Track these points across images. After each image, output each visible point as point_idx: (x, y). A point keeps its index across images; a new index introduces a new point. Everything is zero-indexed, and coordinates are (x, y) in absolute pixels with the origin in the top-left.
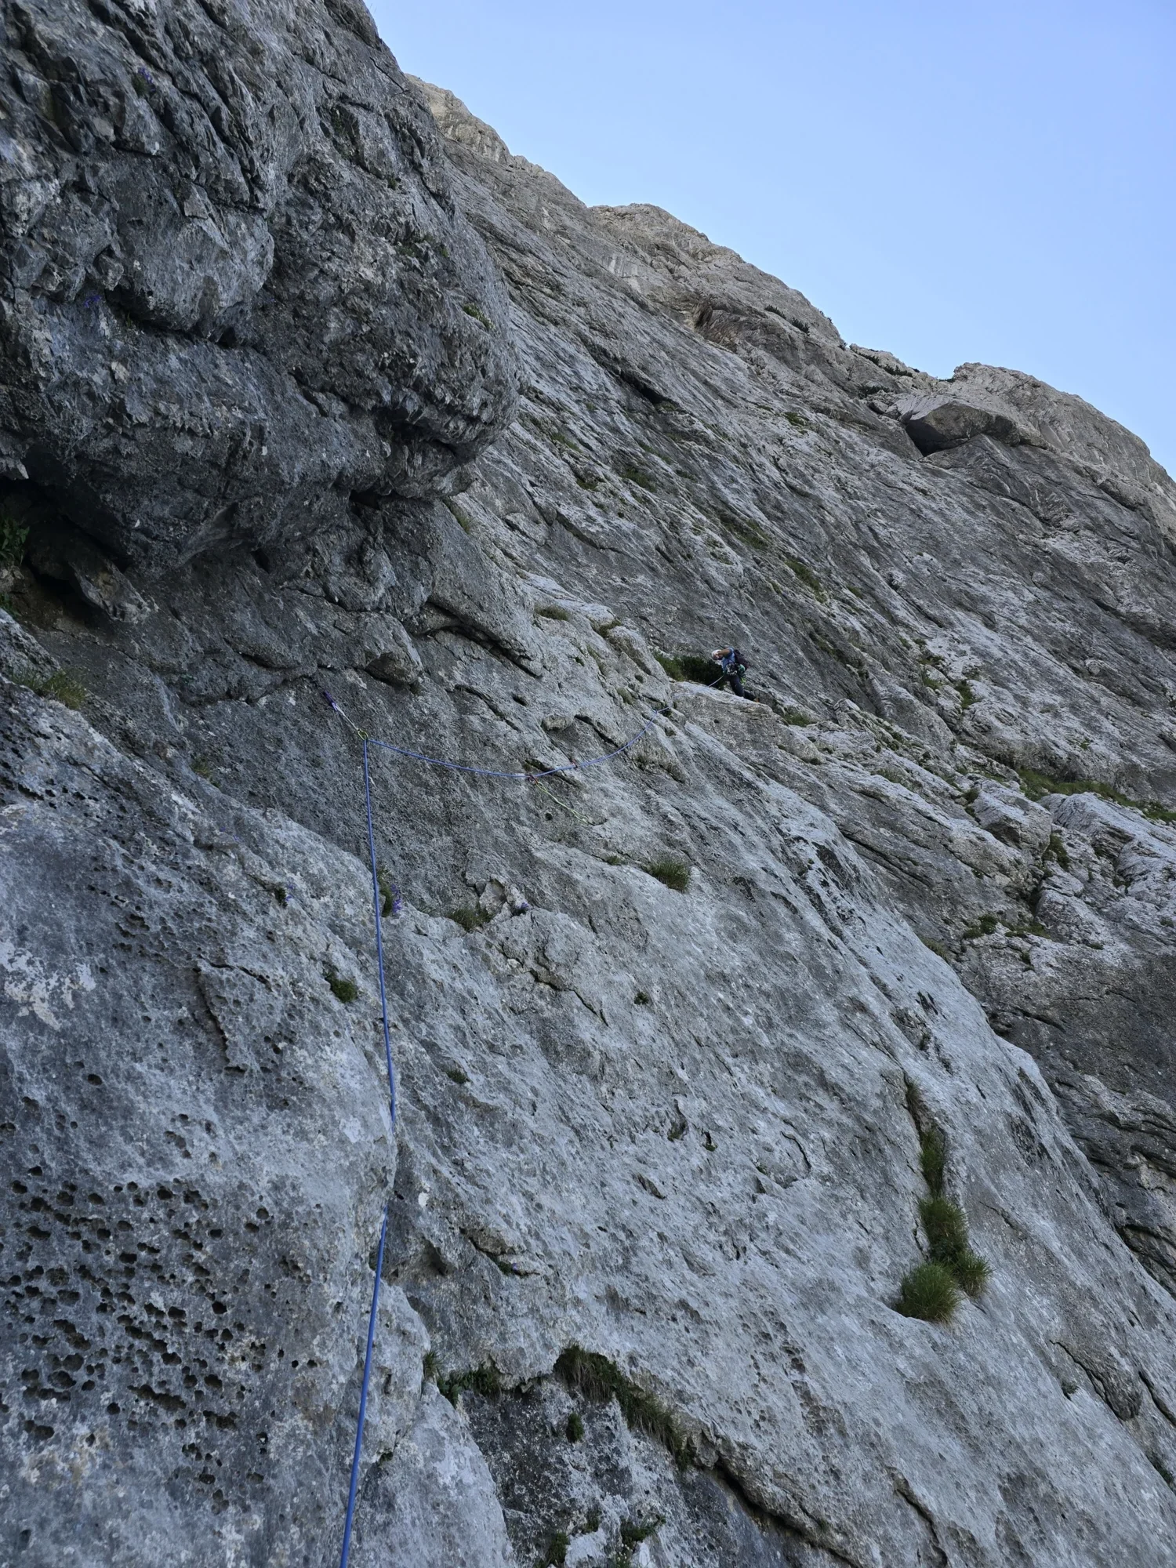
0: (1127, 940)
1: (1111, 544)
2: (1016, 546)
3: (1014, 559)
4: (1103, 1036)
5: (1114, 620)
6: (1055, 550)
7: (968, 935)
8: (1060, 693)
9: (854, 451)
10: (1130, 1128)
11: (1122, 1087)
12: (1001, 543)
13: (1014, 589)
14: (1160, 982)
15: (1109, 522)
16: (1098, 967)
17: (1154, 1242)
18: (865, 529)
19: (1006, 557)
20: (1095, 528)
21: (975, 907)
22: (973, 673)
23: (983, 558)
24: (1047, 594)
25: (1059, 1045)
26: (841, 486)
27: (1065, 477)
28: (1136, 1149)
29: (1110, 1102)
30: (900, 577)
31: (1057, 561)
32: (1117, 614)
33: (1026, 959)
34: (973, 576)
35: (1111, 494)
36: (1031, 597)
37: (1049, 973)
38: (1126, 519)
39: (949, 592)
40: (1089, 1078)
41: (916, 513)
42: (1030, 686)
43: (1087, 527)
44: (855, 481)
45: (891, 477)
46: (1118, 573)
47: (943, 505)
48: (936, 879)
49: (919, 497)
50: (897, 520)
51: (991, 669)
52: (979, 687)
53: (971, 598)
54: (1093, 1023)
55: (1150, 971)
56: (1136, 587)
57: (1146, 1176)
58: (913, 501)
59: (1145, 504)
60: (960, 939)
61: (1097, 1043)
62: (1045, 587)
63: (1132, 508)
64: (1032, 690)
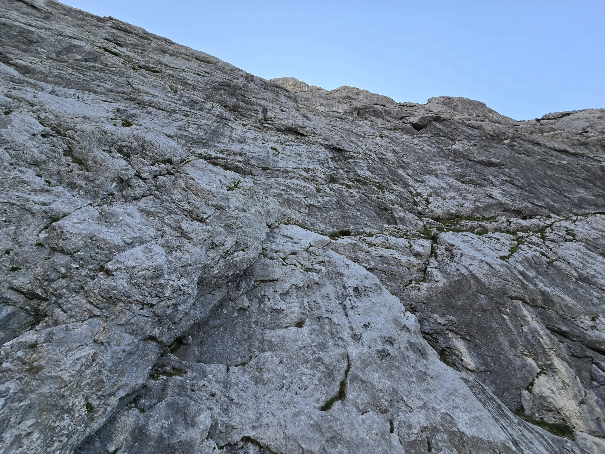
0: (446, 278)
1: (472, 141)
2: (443, 151)
3: (443, 155)
4: (438, 304)
5: (474, 163)
6: (455, 149)
7: (406, 286)
8: (456, 191)
9: (397, 139)
10: (445, 325)
11: (443, 315)
12: (439, 152)
13: (443, 164)
14: (453, 287)
15: (470, 135)
16: (436, 288)
17: (453, 350)
18: (401, 161)
19: (441, 156)
20: (467, 138)
21: (408, 278)
22: (430, 195)
23: (434, 158)
24: (453, 162)
25: (427, 308)
26: (394, 151)
28: (447, 329)
29: (440, 320)
30: (410, 172)
31: (456, 152)
32: (475, 161)
33: (419, 289)
34: (432, 164)
36: (448, 165)
37: (424, 292)
39: (425, 171)
40: (435, 315)
41: (415, 152)
42: (447, 192)
43: (465, 138)
44: (398, 148)
45: (407, 144)
46: (473, 150)
47: (422, 147)
48: (398, 274)
49: (416, 147)
50: (409, 156)
51: (436, 192)
52: (431, 199)
53: (431, 171)
54: (435, 301)
55: (450, 285)
56: (479, 152)
57: (450, 335)
58: (413, 148)
59: (481, 126)
60: (403, 287)
61: (437, 306)
62: (452, 160)
64: (447, 194)
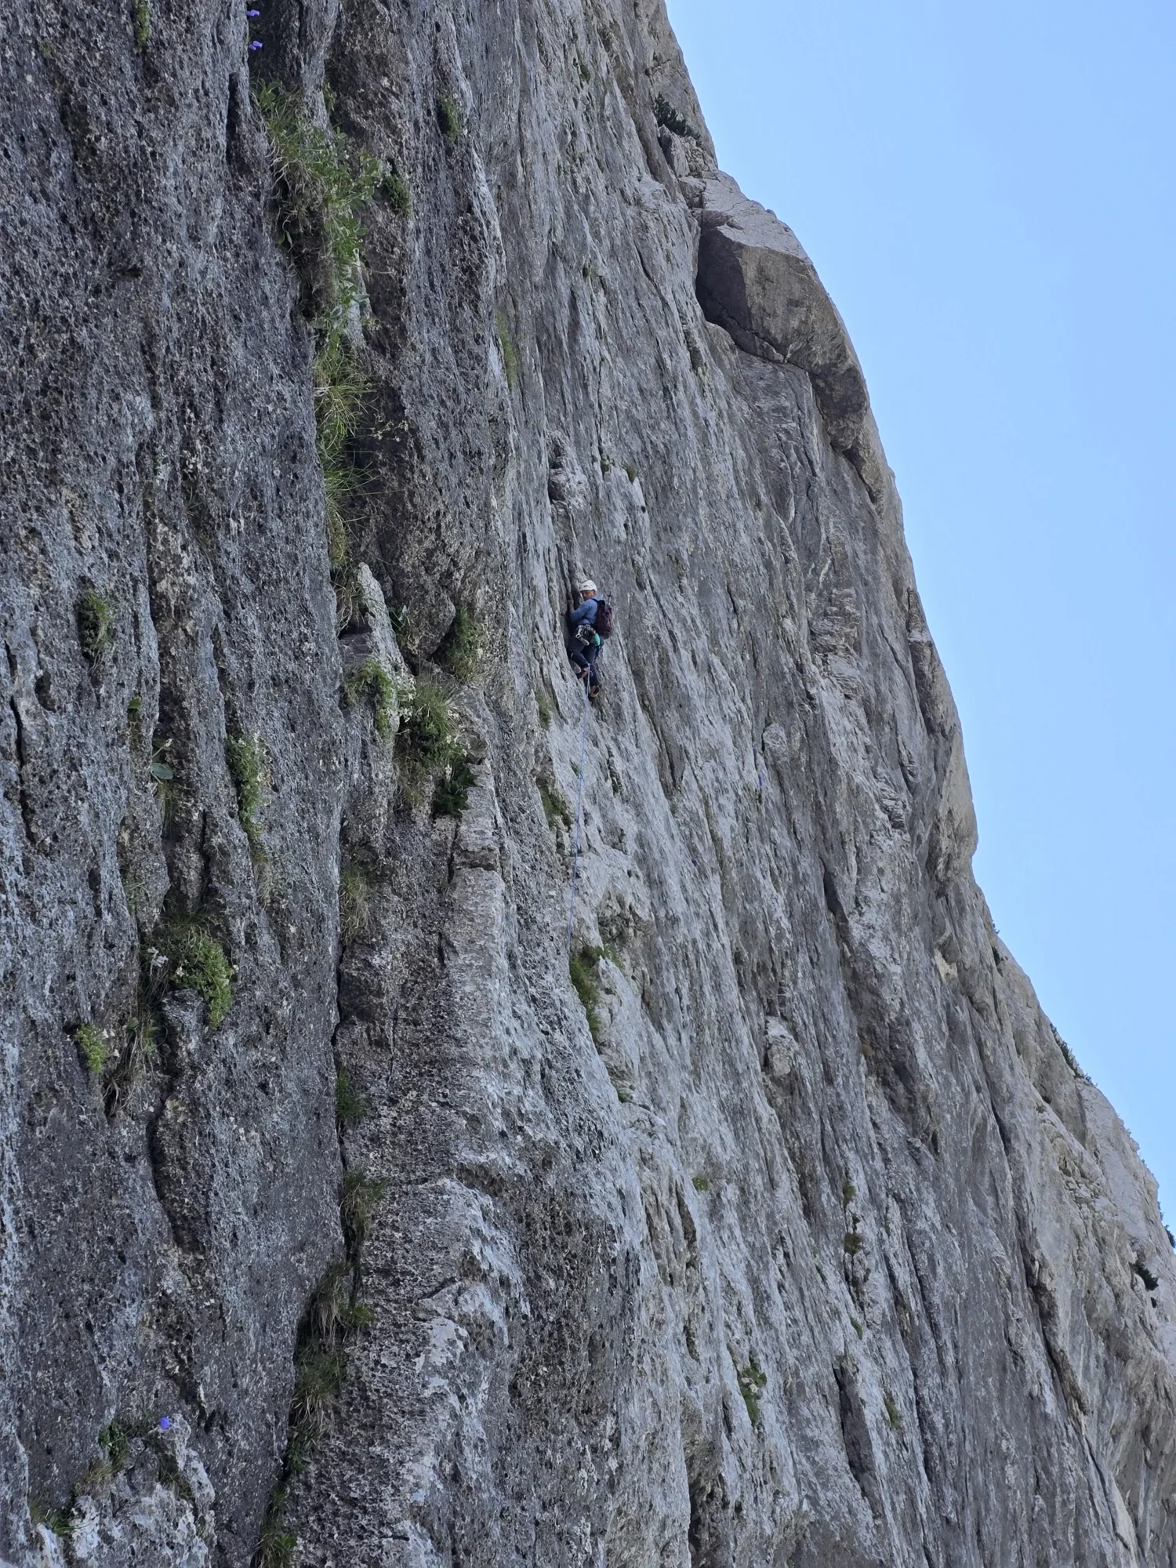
27: (876, 579)
35: (920, 674)
38: (914, 739)
63: (930, 728)
